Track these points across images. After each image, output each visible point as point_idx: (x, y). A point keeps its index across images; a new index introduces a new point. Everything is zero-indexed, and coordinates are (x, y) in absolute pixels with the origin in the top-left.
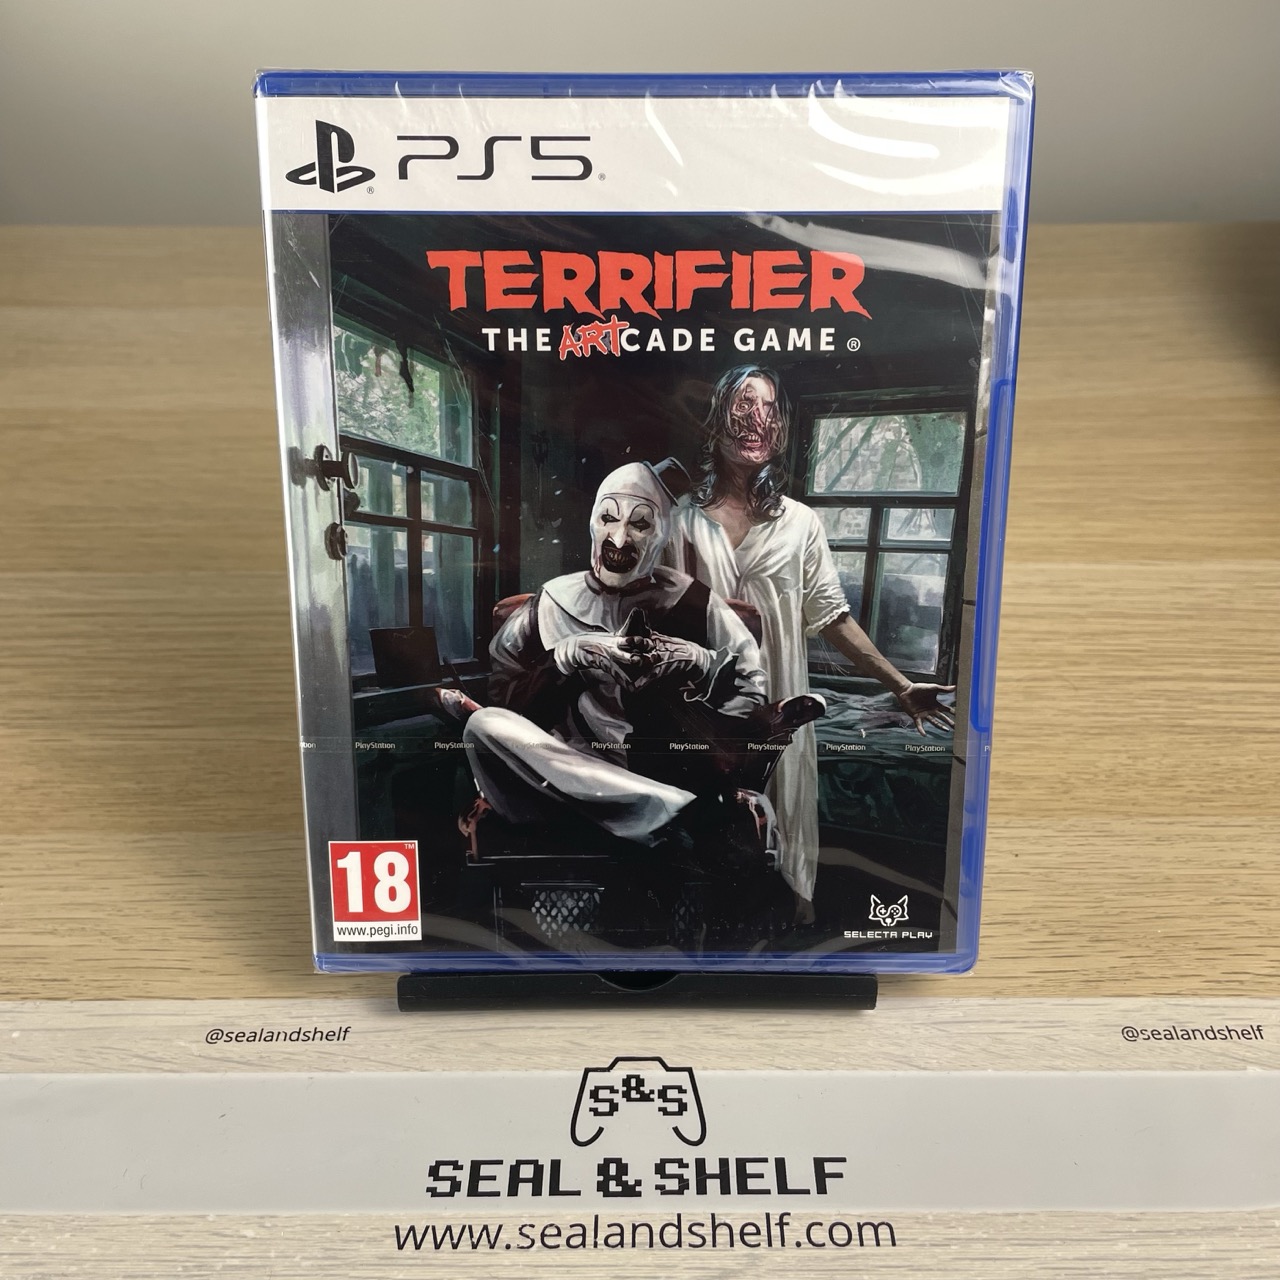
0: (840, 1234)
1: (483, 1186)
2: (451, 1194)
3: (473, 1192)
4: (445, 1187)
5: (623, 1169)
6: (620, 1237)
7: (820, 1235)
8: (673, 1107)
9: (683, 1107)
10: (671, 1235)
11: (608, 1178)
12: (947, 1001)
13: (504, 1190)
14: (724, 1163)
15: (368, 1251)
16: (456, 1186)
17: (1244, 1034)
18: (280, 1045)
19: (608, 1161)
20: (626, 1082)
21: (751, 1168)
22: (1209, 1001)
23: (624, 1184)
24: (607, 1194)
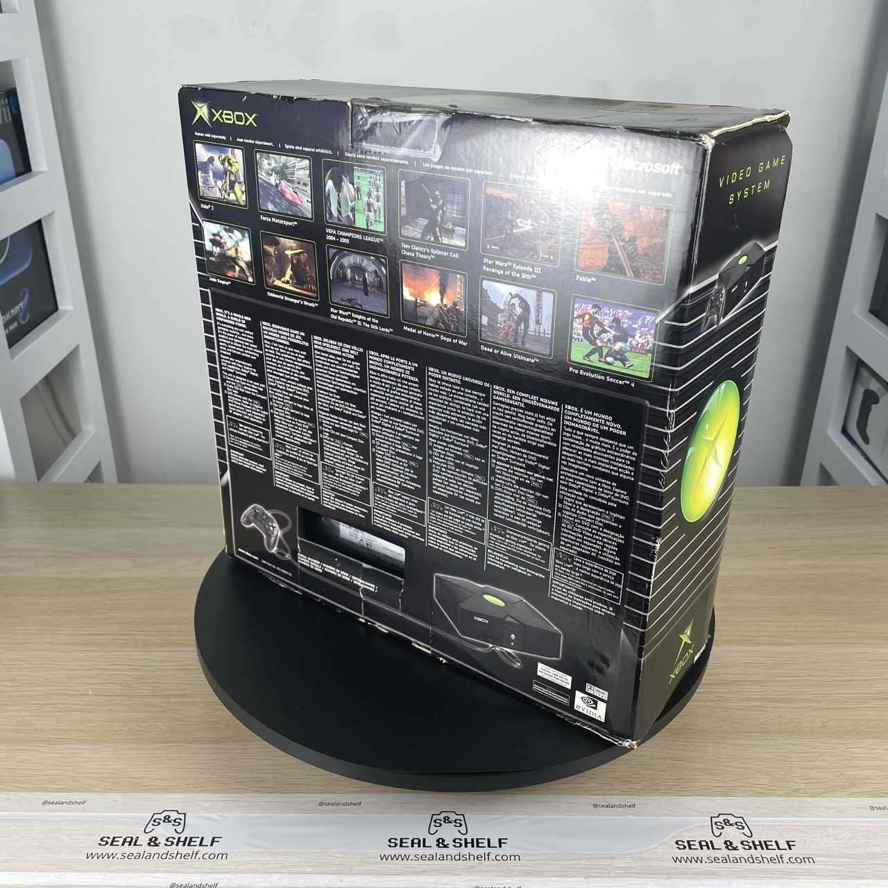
0: (505, 858)
1: (404, 845)
2: (395, 847)
3: (401, 846)
4: (393, 845)
5: (443, 841)
6: (443, 858)
7: (498, 858)
8: (459, 825)
9: (461, 825)
10: (457, 857)
11: (439, 843)
12: (542, 796)
13: (410, 846)
14: (473, 840)
15: (373, 861)
16: (396, 845)
17: (630, 806)
18: (341, 806)
19: (439, 839)
20: (444, 818)
21: (480, 841)
22: (619, 797)
23: (444, 845)
24: (439, 847)
